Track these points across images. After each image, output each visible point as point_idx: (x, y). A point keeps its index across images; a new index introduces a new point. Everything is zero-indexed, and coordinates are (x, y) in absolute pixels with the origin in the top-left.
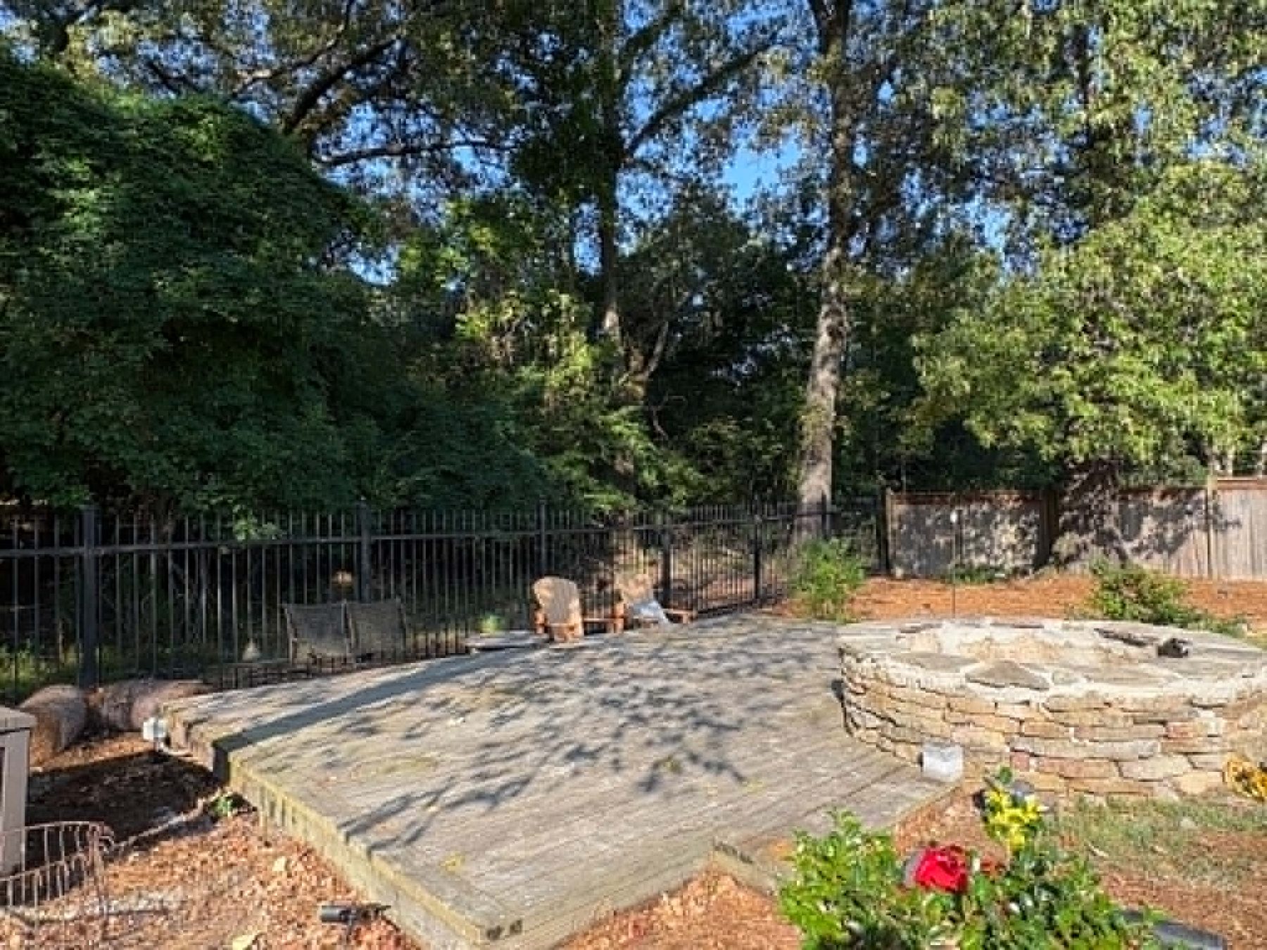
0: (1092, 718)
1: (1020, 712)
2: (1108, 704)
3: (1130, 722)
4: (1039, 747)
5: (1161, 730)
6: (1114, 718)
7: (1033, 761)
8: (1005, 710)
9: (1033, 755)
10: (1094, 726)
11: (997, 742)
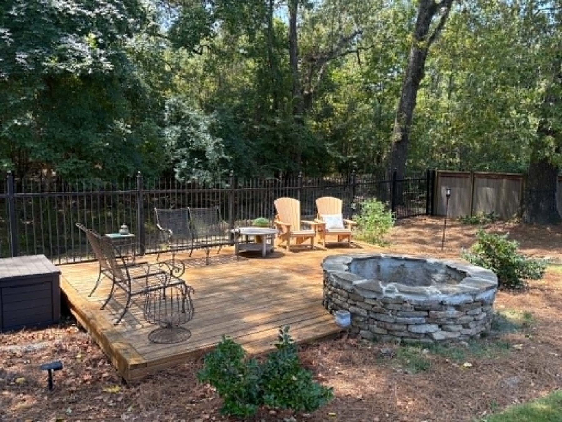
0: (398, 307)
1: (373, 303)
2: (406, 302)
3: (413, 309)
4: (378, 316)
5: (426, 314)
6: (406, 308)
7: (376, 322)
8: (367, 301)
9: (376, 320)
10: (398, 311)
11: (364, 313)
